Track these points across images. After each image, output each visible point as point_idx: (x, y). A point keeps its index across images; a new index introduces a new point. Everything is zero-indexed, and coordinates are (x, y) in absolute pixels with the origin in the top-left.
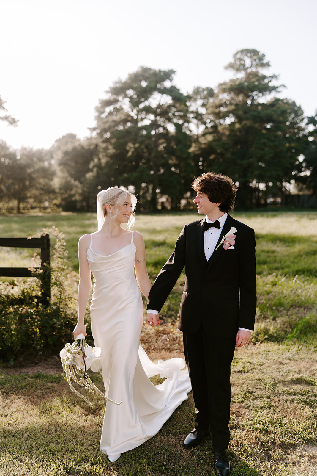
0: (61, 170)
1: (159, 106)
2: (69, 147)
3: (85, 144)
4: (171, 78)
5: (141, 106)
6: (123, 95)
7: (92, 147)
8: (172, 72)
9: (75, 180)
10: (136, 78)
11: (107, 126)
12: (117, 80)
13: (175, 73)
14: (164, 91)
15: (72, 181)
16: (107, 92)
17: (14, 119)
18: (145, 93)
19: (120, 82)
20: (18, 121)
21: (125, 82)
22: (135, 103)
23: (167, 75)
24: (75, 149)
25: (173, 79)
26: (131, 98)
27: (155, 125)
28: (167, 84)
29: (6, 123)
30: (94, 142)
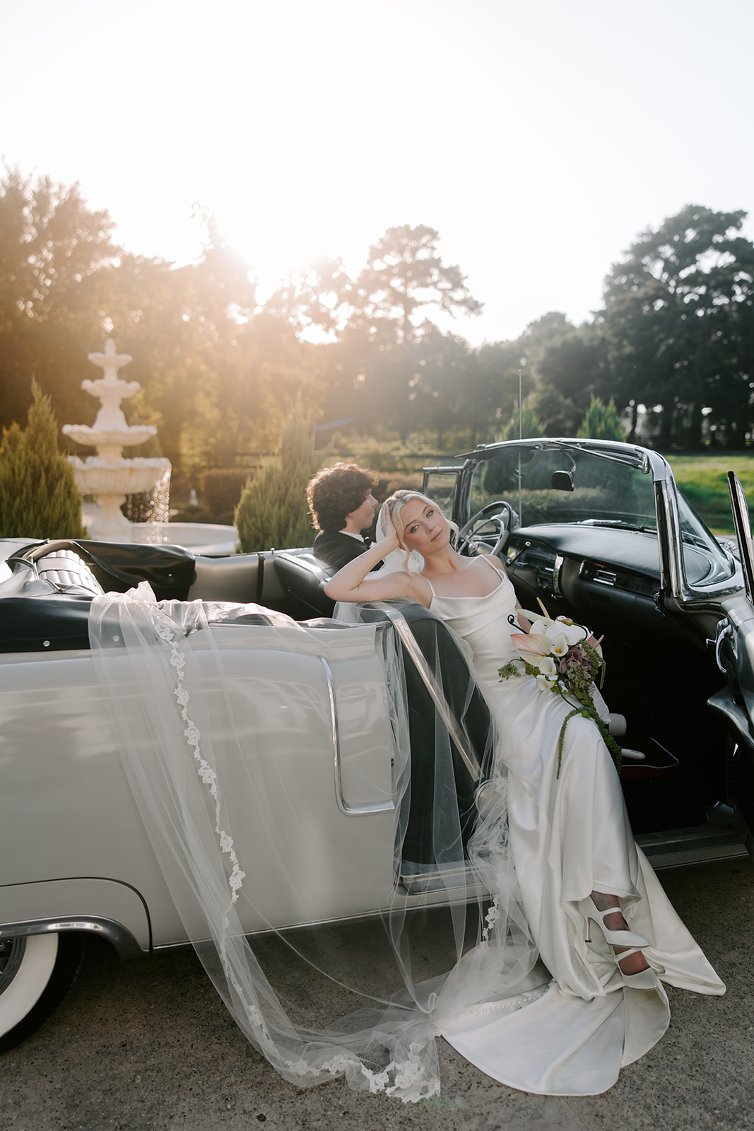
0: (542, 380)
1: (715, 271)
2: (557, 341)
3: (586, 337)
4: (738, 224)
5: (684, 274)
6: (652, 254)
7: (596, 343)
8: (742, 214)
9: (566, 397)
10: (676, 225)
11: (623, 308)
12: (644, 231)
13: (747, 216)
14: (722, 248)
15: (561, 398)
16: (626, 253)
17: (476, 303)
18: (688, 253)
19: (650, 233)
21: (658, 234)
22: (671, 269)
23: (734, 219)
24: (566, 344)
25: (741, 226)
26: (666, 261)
27: (705, 301)
28: (732, 234)
29: (464, 309)
30: (600, 333)
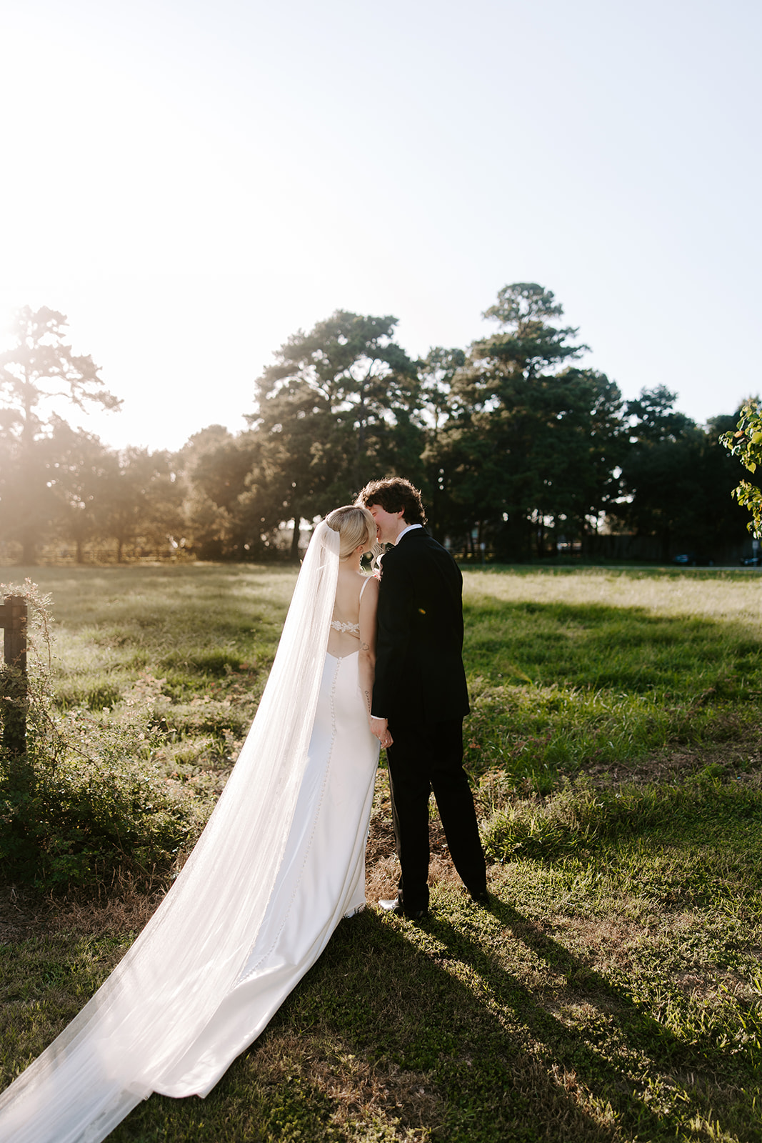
0: (196, 488)
1: (368, 379)
2: (212, 448)
3: (238, 444)
4: (390, 332)
5: (337, 378)
6: (306, 360)
7: (250, 448)
8: (393, 320)
9: (219, 506)
10: (328, 330)
11: (276, 412)
12: (295, 333)
13: (398, 323)
14: (376, 354)
15: (215, 508)
16: (278, 354)
17: (114, 399)
18: (344, 357)
19: (301, 337)
20: (122, 401)
21: (310, 337)
22: (325, 374)
23: (384, 326)
24: (220, 451)
25: (392, 334)
26: (319, 365)
27: (360, 412)
28: (383, 341)
29: (101, 405)
30: (254, 438)
